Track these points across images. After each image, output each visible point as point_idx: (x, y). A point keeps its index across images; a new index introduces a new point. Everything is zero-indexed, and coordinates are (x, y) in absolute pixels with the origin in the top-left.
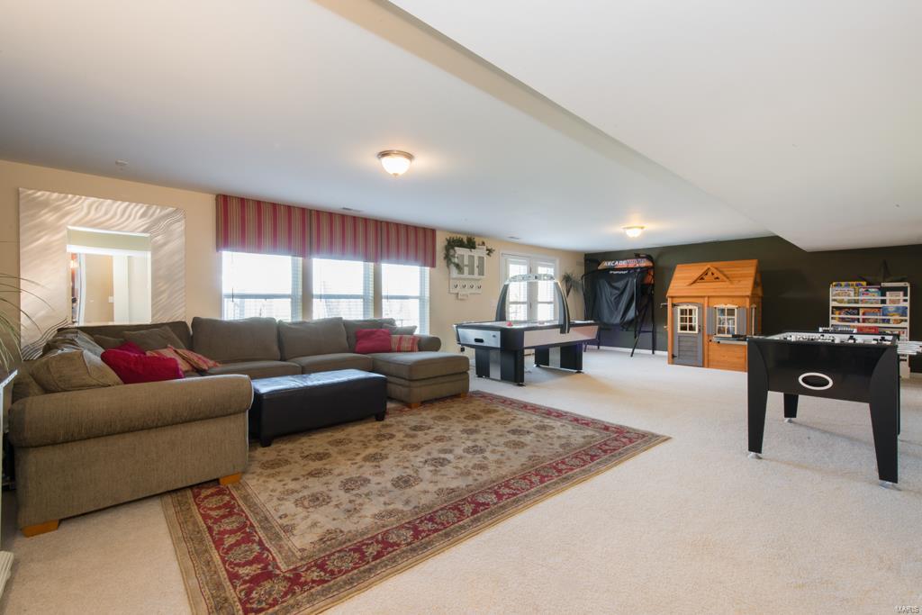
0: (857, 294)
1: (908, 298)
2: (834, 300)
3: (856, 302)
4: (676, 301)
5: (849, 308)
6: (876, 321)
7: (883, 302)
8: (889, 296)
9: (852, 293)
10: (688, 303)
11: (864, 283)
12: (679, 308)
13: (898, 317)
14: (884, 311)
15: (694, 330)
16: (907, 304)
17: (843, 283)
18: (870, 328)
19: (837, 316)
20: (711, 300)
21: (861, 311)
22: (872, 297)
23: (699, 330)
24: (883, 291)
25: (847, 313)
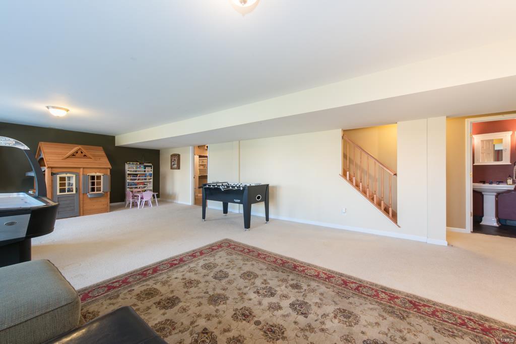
0: (137, 168)
1: (152, 170)
2: (128, 171)
3: (136, 171)
4: (55, 171)
5: (133, 174)
6: (142, 180)
7: (145, 171)
8: (147, 169)
9: (135, 168)
10: (66, 173)
11: (138, 163)
12: (58, 176)
13: (149, 178)
14: (145, 176)
15: (72, 191)
16: (152, 172)
17: (131, 163)
18: (141, 182)
19: (129, 178)
20: (85, 170)
21: (138, 175)
22: (141, 170)
23: (76, 191)
24: (145, 167)
25: (133, 177)
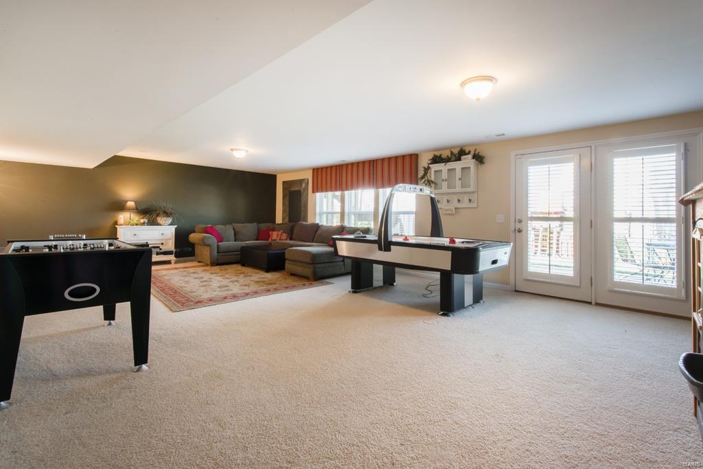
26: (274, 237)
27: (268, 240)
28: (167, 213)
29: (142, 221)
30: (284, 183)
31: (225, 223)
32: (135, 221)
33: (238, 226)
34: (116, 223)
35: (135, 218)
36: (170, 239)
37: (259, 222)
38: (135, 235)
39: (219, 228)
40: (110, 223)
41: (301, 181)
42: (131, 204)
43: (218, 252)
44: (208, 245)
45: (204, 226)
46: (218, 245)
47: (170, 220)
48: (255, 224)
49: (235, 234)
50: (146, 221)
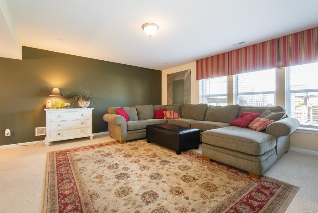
26: (168, 116)
27: (163, 118)
28: (86, 98)
29: (66, 105)
30: (168, 75)
31: (130, 105)
32: (60, 105)
33: (140, 107)
34: (45, 107)
35: (60, 102)
36: (88, 119)
37: (154, 105)
38: (59, 117)
39: (126, 109)
40: (40, 107)
41: (184, 73)
42: (56, 90)
43: (127, 131)
44: (119, 125)
45: (115, 108)
46: (127, 124)
47: (88, 104)
48: (151, 106)
49: (138, 114)
50: (69, 104)
